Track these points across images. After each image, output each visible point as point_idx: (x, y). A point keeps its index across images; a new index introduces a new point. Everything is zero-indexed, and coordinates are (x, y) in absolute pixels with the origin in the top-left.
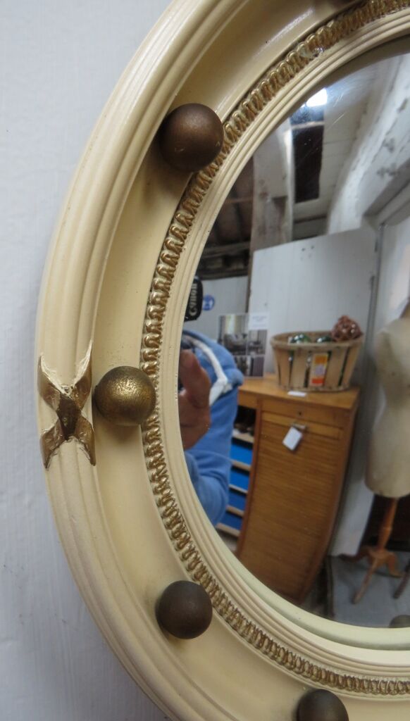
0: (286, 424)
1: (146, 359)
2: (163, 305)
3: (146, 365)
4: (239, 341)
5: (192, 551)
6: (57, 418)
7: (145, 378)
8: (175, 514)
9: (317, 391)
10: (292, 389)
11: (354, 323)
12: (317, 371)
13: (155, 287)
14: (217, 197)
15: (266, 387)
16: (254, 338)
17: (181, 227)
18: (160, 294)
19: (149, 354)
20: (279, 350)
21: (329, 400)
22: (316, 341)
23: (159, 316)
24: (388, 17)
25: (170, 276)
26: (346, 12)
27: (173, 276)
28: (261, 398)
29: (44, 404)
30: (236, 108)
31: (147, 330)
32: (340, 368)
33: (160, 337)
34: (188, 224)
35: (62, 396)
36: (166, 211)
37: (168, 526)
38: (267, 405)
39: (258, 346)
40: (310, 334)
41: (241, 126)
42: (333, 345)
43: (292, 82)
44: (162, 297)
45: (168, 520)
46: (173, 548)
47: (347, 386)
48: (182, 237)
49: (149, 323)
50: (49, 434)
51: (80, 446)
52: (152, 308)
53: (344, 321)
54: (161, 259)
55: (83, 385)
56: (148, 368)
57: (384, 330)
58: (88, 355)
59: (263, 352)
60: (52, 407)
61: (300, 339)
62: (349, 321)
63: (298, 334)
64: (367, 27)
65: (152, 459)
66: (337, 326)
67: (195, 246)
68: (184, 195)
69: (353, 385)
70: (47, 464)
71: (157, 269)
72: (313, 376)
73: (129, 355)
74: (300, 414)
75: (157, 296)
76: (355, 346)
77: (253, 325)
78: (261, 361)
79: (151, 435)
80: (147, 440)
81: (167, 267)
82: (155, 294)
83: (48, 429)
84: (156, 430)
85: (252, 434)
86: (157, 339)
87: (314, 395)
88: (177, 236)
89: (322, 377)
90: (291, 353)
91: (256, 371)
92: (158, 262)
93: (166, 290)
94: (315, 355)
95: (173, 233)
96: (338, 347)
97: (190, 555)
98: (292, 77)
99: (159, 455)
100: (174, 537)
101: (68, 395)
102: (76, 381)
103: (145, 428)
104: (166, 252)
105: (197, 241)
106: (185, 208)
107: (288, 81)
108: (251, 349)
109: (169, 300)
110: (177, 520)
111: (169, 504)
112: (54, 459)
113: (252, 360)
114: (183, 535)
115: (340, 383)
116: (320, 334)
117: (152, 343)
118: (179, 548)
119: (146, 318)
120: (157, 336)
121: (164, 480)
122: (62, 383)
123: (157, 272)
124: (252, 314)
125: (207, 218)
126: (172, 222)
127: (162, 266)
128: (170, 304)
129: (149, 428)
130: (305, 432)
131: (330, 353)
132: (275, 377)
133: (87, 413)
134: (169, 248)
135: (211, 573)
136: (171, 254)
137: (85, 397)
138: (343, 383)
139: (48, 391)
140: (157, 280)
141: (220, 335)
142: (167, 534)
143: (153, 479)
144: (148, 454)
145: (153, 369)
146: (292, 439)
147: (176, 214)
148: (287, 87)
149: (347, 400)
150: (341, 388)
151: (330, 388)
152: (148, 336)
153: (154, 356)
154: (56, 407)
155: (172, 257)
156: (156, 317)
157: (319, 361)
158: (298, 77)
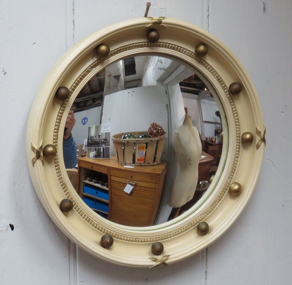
0: (124, 182)
1: (55, 143)
2: (58, 130)
3: (55, 144)
4: (97, 139)
5: (68, 193)
6: (36, 155)
7: (55, 147)
8: (63, 182)
9: (141, 166)
10: (126, 164)
11: (160, 127)
12: (140, 154)
13: (56, 126)
14: (70, 104)
15: (112, 163)
16: (104, 137)
17: (62, 111)
18: (57, 127)
19: (55, 141)
20: (116, 143)
21: (148, 170)
22: (138, 137)
23: (57, 132)
24: (112, 57)
25: (59, 123)
26: (99, 59)
27: (60, 123)
28: (109, 168)
29: (33, 152)
30: (74, 83)
31: (54, 136)
32: (154, 152)
33: (58, 137)
34: (63, 110)
35: (37, 150)
36: (58, 108)
37: (62, 186)
38: (113, 172)
39: (106, 141)
40: (134, 133)
41: (73, 90)
42: (148, 139)
43: (88, 76)
44: (58, 128)
45: (62, 184)
46: (63, 192)
47: (159, 162)
48: (62, 114)
49: (55, 134)
50: (34, 158)
51: (41, 161)
52: (55, 131)
53: (154, 126)
54: (57, 119)
55: (41, 148)
56: (55, 145)
57: (176, 131)
58: (42, 141)
59: (109, 145)
60: (35, 153)
61: (128, 136)
62: (157, 126)
63: (127, 134)
64: (106, 61)
65: (57, 168)
66: (150, 128)
67: (66, 115)
68: (62, 104)
69: (162, 161)
70: (33, 165)
71: (56, 121)
72: (137, 157)
73: (50, 141)
74: (132, 177)
75: (57, 128)
76: (161, 139)
77: (103, 130)
78: (108, 149)
79: (56, 162)
80: (55, 163)
81: (59, 121)
82: (56, 127)
83: (34, 157)
84: (58, 160)
85: (107, 186)
86: (57, 138)
87: (139, 167)
88: (61, 114)
89: (144, 158)
90: (123, 144)
91: (106, 155)
92: (57, 120)
93: (59, 126)
94: (138, 145)
95: (60, 113)
96: (151, 140)
97: (68, 194)
98: (87, 75)
99: (59, 167)
100: (63, 189)
101: (38, 150)
102: (39, 147)
103: (55, 160)
104: (58, 117)
105: (66, 114)
106: (62, 107)
107: (86, 76)
108: (102, 143)
109: (59, 128)
110: (64, 184)
111: (62, 180)
112: (35, 164)
113: (103, 149)
114: (66, 188)
115: (154, 161)
116: (140, 133)
117: (56, 139)
118: (65, 192)
119: (54, 133)
120: (57, 137)
121: (60, 173)
122: (37, 147)
123: (56, 122)
124: (102, 125)
125: (68, 109)
126: (60, 110)
127: (57, 121)
128: (60, 129)
129: (56, 160)
130: (135, 186)
131: (147, 144)
132: (116, 158)
133: (42, 154)
134: (59, 116)
135: (74, 199)
136: (60, 118)
137: (41, 150)
138: (156, 160)
139: (33, 149)
140: (56, 124)
141: (89, 137)
142: (61, 188)
143: (57, 173)
144: (56, 166)
145: (56, 145)
146: (128, 189)
147: (60, 108)
148: (86, 77)
149: (159, 169)
150: (155, 163)
151: (149, 163)
152: (55, 137)
153: (56, 142)
154: (36, 152)
155: (60, 119)
156: (57, 129)
157: (140, 148)
158: (89, 74)
